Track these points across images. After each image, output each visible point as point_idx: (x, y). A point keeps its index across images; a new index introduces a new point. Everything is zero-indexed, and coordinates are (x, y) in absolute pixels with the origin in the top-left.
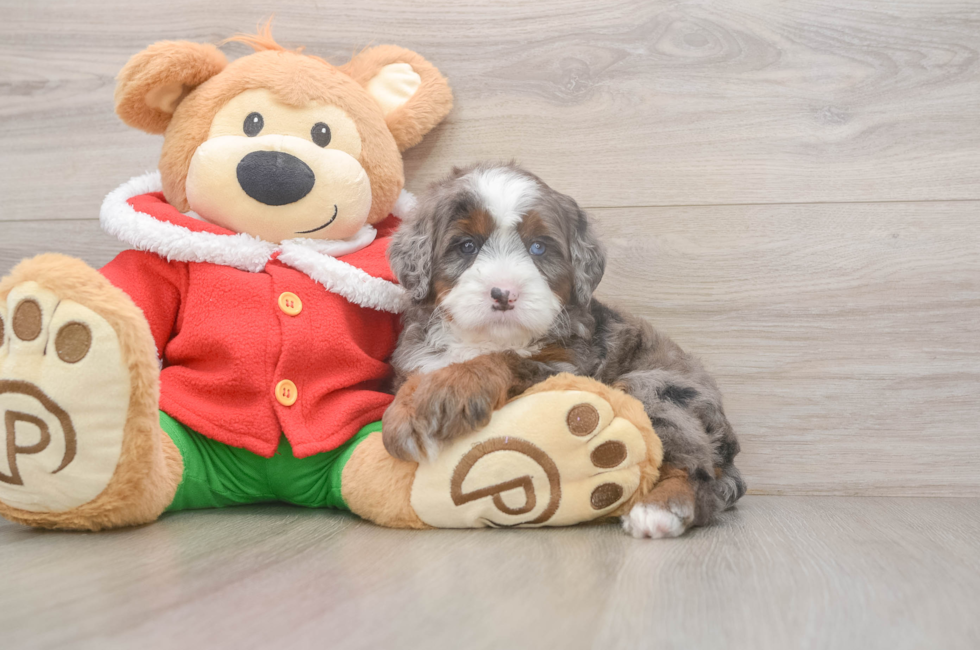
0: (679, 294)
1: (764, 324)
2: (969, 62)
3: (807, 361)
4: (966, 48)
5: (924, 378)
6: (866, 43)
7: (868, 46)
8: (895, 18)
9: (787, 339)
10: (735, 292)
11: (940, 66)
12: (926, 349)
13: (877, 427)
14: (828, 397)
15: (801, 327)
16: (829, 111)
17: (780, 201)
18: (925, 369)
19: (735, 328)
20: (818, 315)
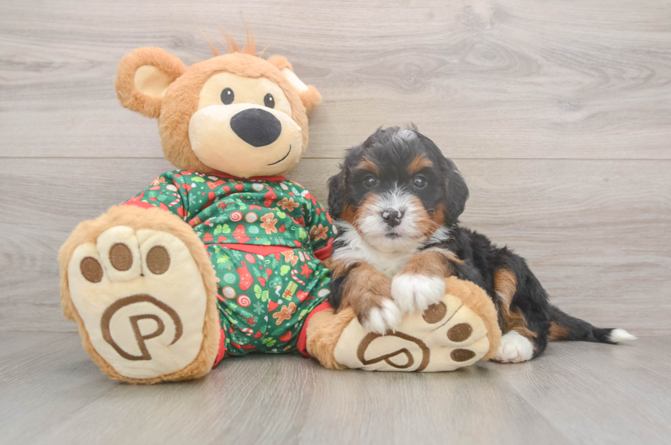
0: (478, 213)
1: (529, 233)
2: (650, 77)
3: (555, 255)
5: (622, 266)
6: (591, 62)
7: (592, 64)
8: (608, 48)
9: (543, 242)
10: (513, 213)
11: (634, 79)
12: (624, 248)
13: (595, 295)
14: (567, 277)
15: (551, 234)
16: (569, 103)
17: (539, 157)
18: (623, 260)
19: (512, 235)
20: (561, 228)
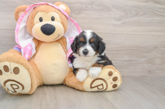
4: (137, 11)
